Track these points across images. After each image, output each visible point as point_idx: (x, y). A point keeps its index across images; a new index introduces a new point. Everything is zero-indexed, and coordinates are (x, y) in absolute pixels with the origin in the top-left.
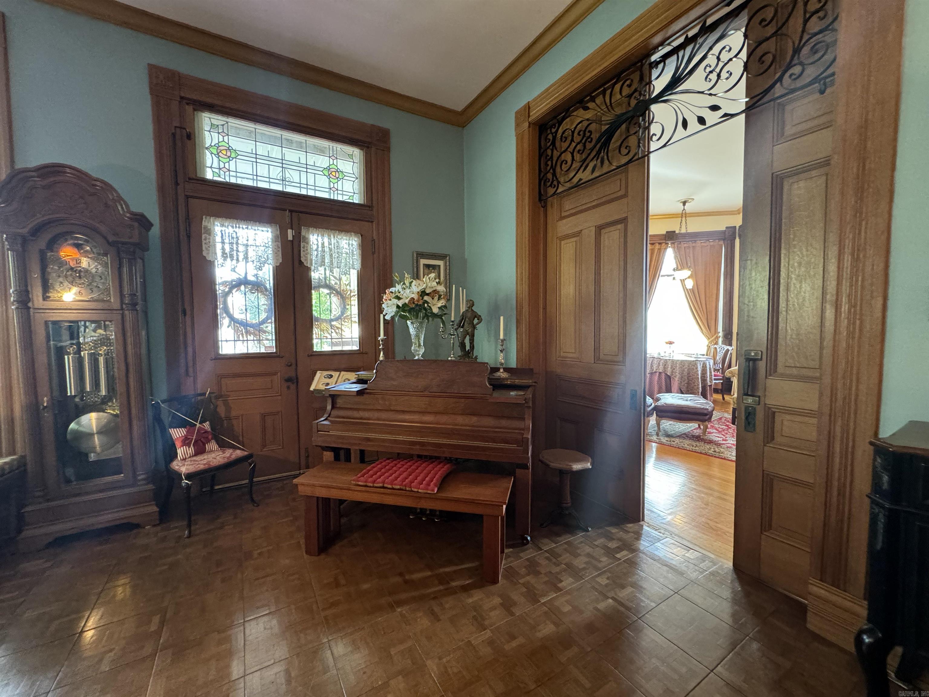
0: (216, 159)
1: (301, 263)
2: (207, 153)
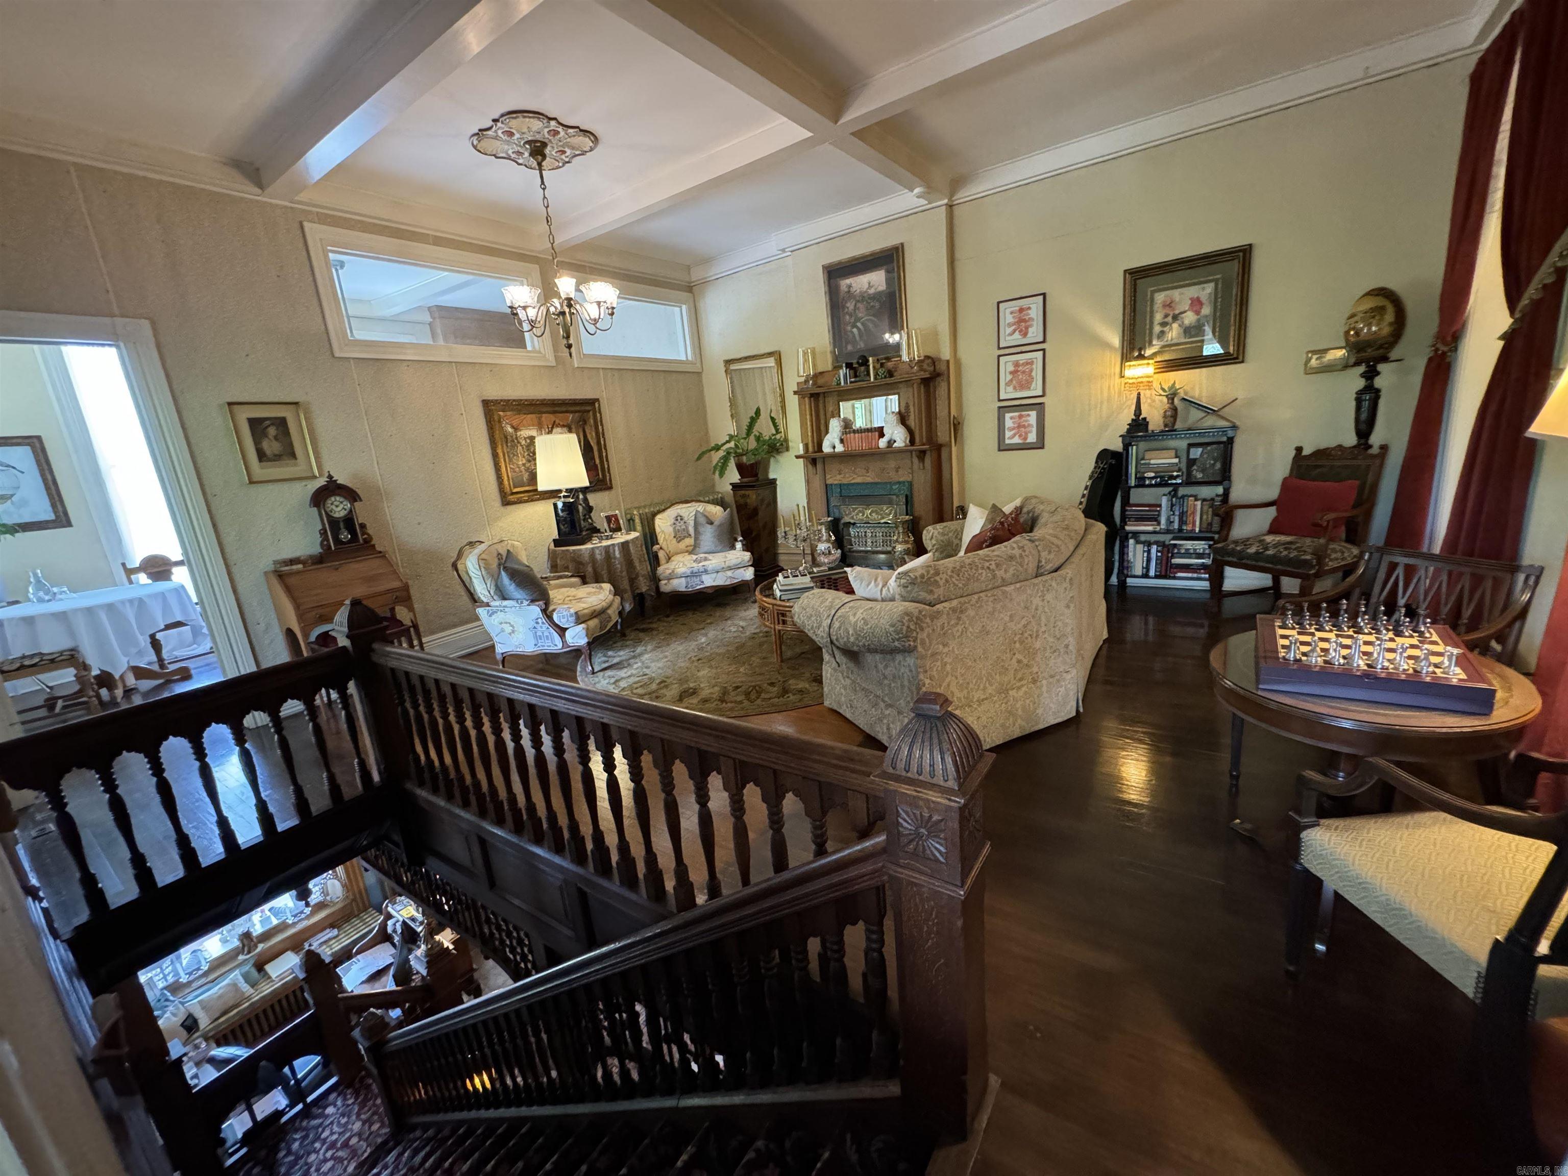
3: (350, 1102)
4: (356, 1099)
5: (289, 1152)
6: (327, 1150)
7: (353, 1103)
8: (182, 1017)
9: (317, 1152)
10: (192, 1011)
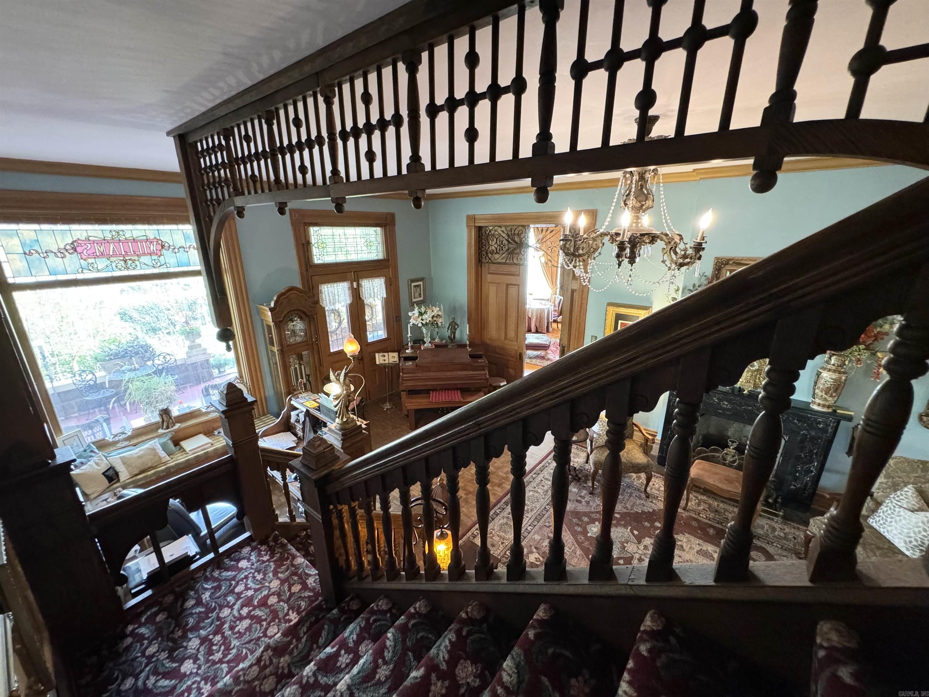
0: (318, 251)
1: (360, 298)
2: (314, 247)
3: (265, 558)
4: (272, 556)
5: (199, 602)
6: (242, 606)
7: (268, 560)
8: (104, 467)
9: (232, 607)
10: (114, 465)
